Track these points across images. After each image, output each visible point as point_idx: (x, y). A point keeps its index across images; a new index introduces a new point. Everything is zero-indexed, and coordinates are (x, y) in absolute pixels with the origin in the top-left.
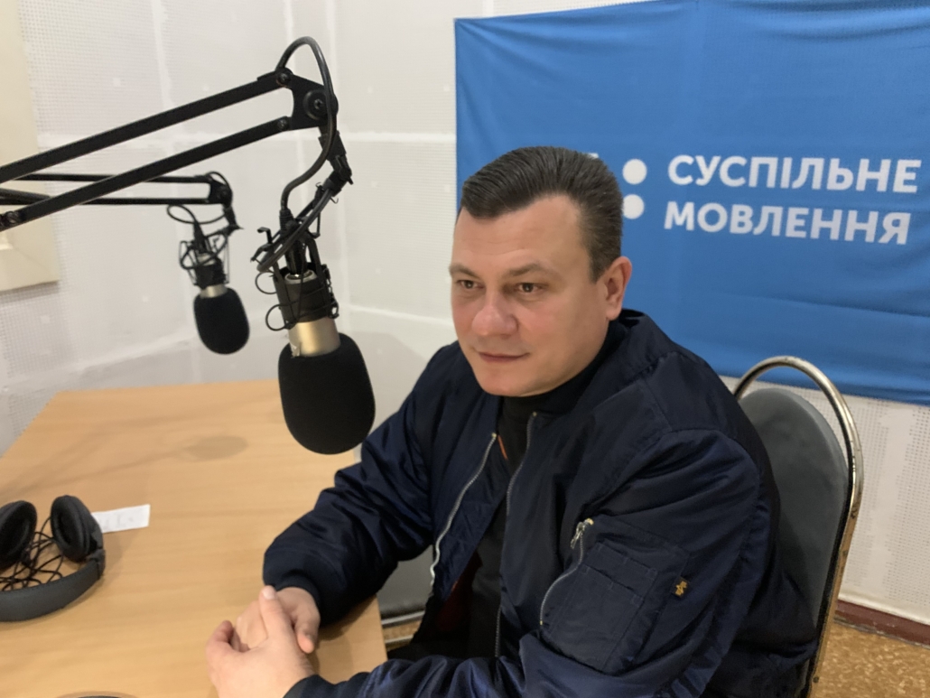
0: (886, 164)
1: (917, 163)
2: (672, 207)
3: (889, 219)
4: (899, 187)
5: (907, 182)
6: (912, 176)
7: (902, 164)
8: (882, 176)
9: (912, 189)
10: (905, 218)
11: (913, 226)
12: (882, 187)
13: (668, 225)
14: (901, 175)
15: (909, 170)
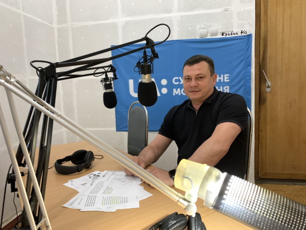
0: (222, 76)
1: (228, 75)
2: (175, 90)
3: (225, 88)
4: (226, 81)
5: (227, 79)
6: (228, 78)
7: (226, 75)
8: (222, 78)
9: (228, 81)
10: (228, 87)
11: (230, 89)
12: (222, 81)
13: (174, 94)
14: (226, 78)
15: (227, 76)
